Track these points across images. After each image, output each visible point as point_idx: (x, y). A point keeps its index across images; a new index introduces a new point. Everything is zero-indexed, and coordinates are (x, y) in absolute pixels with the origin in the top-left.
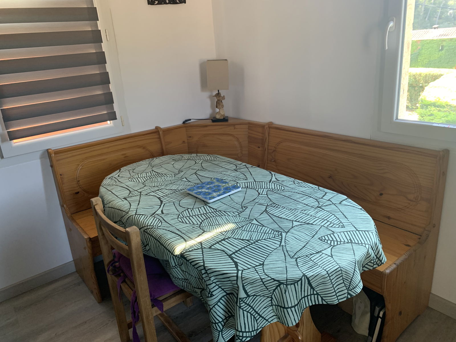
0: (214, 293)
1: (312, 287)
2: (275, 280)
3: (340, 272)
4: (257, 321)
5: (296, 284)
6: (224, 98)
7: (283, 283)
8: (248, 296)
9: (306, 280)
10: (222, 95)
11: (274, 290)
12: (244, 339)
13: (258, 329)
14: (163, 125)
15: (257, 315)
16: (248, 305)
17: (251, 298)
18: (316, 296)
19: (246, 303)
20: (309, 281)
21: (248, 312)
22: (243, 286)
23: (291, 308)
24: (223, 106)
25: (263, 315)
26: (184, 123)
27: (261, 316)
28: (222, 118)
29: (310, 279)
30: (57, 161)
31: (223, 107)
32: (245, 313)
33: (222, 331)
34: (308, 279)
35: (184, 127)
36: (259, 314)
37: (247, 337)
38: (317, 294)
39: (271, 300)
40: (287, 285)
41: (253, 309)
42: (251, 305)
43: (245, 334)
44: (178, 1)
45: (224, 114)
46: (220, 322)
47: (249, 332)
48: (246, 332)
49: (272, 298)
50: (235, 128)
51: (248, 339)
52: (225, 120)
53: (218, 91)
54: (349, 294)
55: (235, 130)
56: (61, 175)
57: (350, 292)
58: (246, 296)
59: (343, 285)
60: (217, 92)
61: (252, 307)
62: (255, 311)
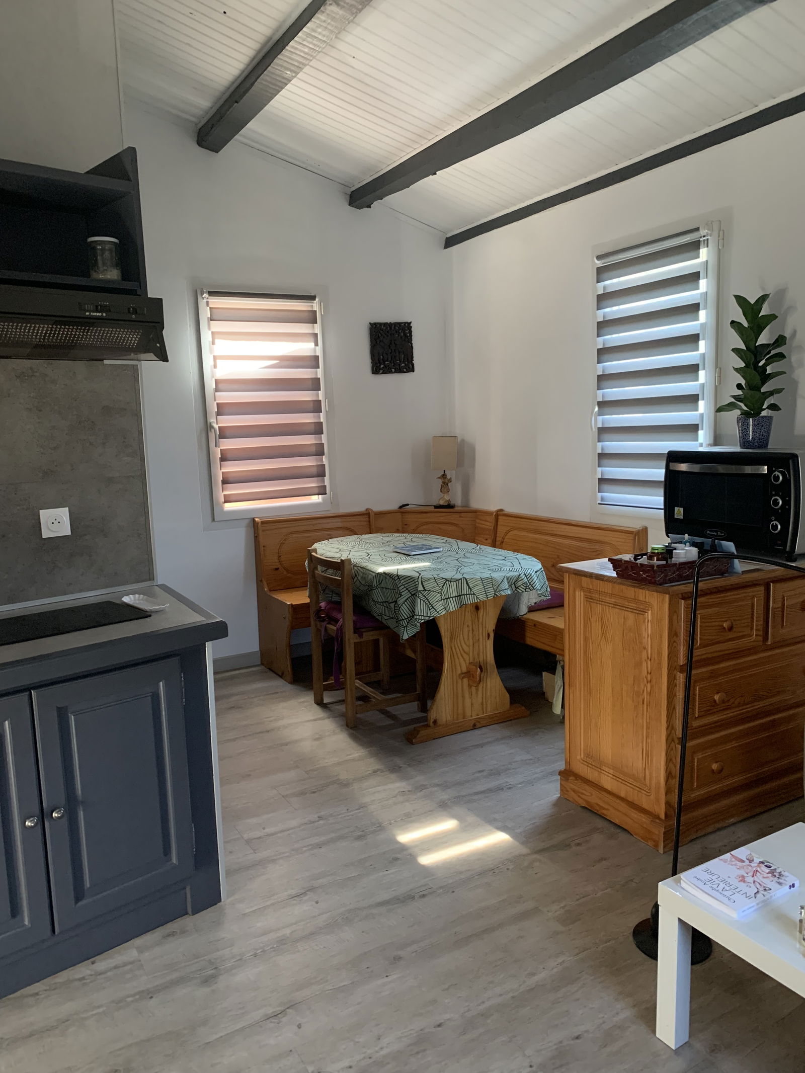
0: (402, 594)
1: (469, 588)
2: (443, 578)
3: (491, 580)
4: (430, 610)
5: (457, 582)
6: (450, 480)
7: (448, 581)
8: (425, 590)
9: (465, 580)
10: (448, 477)
11: (443, 586)
12: (420, 620)
13: (430, 617)
14: (377, 508)
15: (430, 606)
16: (424, 596)
17: (427, 592)
18: (473, 596)
19: (423, 594)
20: (467, 581)
21: (424, 601)
22: (422, 582)
23: (452, 597)
24: (449, 490)
25: (435, 607)
26: (400, 507)
27: (433, 608)
28: (447, 504)
29: (468, 580)
30: (263, 531)
31: (448, 492)
32: (422, 601)
33: (406, 626)
34: (466, 579)
35: (398, 512)
36: (432, 606)
37: (422, 620)
38: (474, 594)
39: (441, 596)
40: (451, 582)
41: (428, 600)
42: (427, 597)
43: (420, 617)
44: (405, 370)
45: (449, 500)
46: (405, 619)
47: (423, 616)
48: (422, 616)
49: (441, 593)
50: (460, 517)
51: (423, 621)
52: (450, 506)
53: (444, 471)
54: (495, 594)
55: (461, 519)
56: (264, 547)
57: (496, 593)
58: (423, 589)
59: (492, 588)
60: (443, 473)
61: (427, 599)
62: (429, 602)
